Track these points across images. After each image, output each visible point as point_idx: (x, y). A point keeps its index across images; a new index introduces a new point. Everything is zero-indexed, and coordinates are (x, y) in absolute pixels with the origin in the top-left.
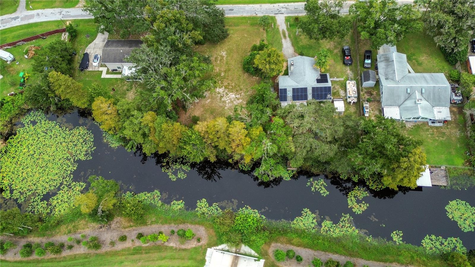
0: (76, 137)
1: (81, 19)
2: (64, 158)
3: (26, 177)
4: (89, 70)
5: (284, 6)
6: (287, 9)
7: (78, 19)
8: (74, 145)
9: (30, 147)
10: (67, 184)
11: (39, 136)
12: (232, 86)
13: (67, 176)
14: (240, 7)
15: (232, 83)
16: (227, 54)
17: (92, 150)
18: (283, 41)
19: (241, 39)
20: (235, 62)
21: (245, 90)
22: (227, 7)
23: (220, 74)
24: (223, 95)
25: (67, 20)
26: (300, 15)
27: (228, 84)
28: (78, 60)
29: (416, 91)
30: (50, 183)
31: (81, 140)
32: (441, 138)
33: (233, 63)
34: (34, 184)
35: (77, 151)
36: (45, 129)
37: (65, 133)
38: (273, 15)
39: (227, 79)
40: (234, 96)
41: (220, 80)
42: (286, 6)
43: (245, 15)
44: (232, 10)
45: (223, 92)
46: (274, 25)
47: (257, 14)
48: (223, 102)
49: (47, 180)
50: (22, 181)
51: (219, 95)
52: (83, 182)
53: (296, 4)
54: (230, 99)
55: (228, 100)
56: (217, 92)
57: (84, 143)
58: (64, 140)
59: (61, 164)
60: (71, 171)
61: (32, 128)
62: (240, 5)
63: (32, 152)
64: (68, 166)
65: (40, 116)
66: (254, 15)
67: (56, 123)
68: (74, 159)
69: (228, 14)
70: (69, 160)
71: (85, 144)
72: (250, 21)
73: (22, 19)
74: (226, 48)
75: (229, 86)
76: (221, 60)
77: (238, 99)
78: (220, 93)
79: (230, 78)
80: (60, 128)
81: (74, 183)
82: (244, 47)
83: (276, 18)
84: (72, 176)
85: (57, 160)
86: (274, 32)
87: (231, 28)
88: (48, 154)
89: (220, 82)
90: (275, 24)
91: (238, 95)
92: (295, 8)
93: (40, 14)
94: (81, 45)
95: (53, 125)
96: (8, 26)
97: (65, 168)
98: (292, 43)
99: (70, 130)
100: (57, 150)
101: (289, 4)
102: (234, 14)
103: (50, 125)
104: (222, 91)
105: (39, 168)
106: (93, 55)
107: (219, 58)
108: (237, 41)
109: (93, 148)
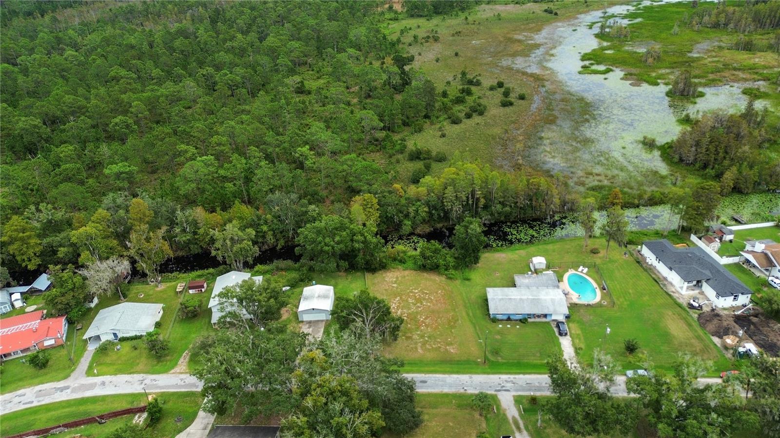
1: (174, 392)
5: (509, 380)
6: (514, 383)
7: (168, 392)
14: (438, 377)
18: (517, 435)
19: (444, 430)
22: (417, 377)
25: (151, 393)
26: (538, 394)
38: (493, 393)
42: (512, 379)
43: (446, 390)
44: (425, 382)
46: (497, 408)
47: (466, 390)
53: (527, 376)
62: (437, 375)
66: (462, 391)
69: (420, 387)
72: (456, 401)
73: (74, 390)
83: (499, 397)
86: (499, 421)
87: (425, 411)
90: (499, 406)
92: (528, 382)
93: (107, 383)
96: (46, 401)
101: (517, 376)
102: (427, 389)
108: (436, 433)
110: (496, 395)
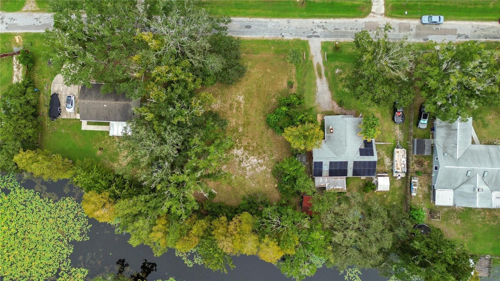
0: (65, 212)
1: (35, 33)
2: (55, 238)
3: (15, 262)
4: (63, 118)
5: (321, 25)
6: (324, 29)
7: (30, 33)
8: (64, 222)
9: (9, 223)
10: (66, 270)
11: (17, 209)
12: (253, 147)
13: (63, 260)
14: (261, 22)
15: (253, 143)
16: (245, 99)
17: (88, 228)
18: (318, 81)
19: (263, 76)
20: (256, 112)
21: (269, 153)
22: (243, 22)
23: (237, 130)
24: (242, 159)
25: (15, 35)
26: (342, 40)
27: (248, 143)
28: (44, 101)
29: (478, 175)
30: (46, 269)
31: (72, 216)
32: (492, 223)
33: (253, 114)
34: (27, 270)
35: (69, 229)
36: (22, 200)
37: (49, 206)
38: (305, 39)
39: (247, 136)
40: (255, 160)
41: (238, 138)
42: (324, 24)
43: (267, 36)
44: (248, 27)
45: (242, 155)
46: (306, 55)
47: (283, 36)
48: (243, 169)
49: (42, 266)
50: (11, 265)
51: (237, 159)
52: (84, 268)
53: (337, 20)
54: (251, 165)
55: (248, 166)
56: (235, 155)
57: (76, 219)
58: (50, 215)
59: (53, 246)
60: (68, 255)
61: (6, 198)
62: (261, 20)
63: (13, 231)
64: (62, 248)
65: (11, 181)
66: (280, 37)
67: (35, 192)
68: (68, 240)
69: (243, 33)
70: (62, 241)
71: (78, 220)
72: (274, 47)
74: (243, 90)
75: (249, 146)
76: (237, 108)
77: (261, 166)
78: (238, 157)
79: (250, 135)
80: (41, 198)
81: (74, 269)
82: (267, 89)
83: (309, 43)
84: (69, 260)
85: (47, 240)
86: (306, 68)
87: (248, 57)
88: (34, 233)
89: (237, 140)
90: (308, 53)
91: (261, 159)
92: (336, 27)
94: (44, 77)
95: (32, 194)
97: (58, 251)
98: (329, 85)
99: (54, 202)
100: (44, 228)
101: (328, 20)
102: (251, 35)
103: (28, 195)
104: (241, 153)
105: (27, 250)
106: (64, 94)
107: (235, 106)
108: (257, 79)
109: (88, 225)
110: (307, 41)
